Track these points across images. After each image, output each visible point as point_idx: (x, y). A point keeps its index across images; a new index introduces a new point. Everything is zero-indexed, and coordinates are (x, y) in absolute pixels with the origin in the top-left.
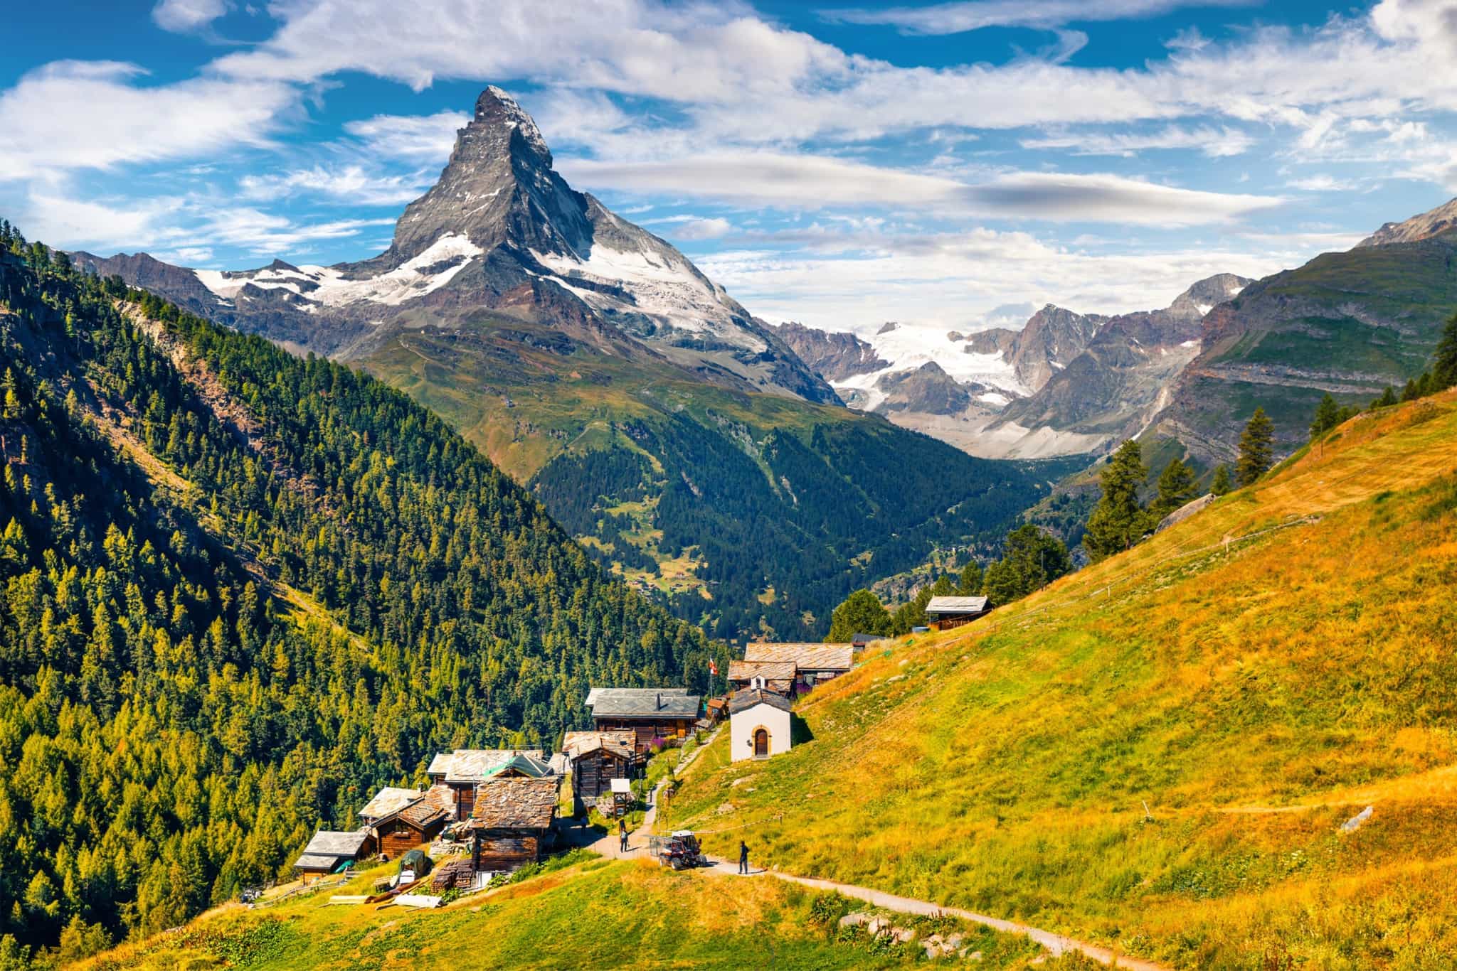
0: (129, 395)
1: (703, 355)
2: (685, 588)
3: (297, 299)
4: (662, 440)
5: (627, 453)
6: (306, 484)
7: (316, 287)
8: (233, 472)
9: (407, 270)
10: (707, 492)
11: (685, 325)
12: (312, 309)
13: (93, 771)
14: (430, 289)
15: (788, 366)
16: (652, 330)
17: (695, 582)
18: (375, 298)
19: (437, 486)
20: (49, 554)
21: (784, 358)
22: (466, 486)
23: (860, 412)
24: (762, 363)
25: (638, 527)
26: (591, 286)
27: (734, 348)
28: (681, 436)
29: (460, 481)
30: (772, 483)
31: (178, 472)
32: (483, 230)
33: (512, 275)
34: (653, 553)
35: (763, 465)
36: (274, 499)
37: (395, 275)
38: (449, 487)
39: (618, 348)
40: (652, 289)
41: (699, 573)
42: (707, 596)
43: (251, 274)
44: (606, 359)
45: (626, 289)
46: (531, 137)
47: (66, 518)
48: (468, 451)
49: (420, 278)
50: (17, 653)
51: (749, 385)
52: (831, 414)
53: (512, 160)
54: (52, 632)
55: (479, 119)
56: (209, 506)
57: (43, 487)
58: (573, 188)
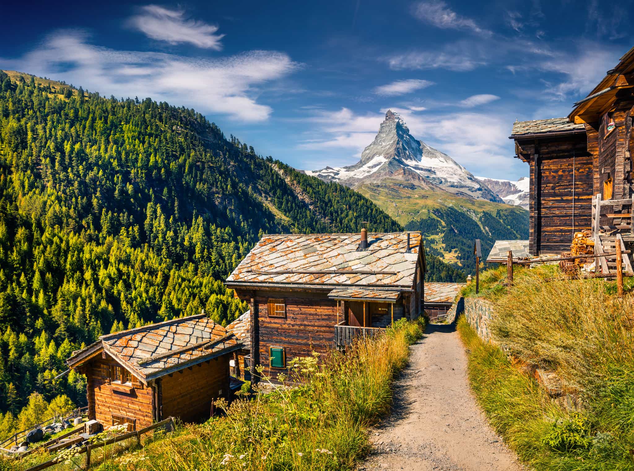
0: (270, 191)
1: (458, 189)
2: (453, 262)
3: (333, 178)
4: (445, 215)
5: (434, 219)
6: (327, 220)
7: (338, 174)
8: (303, 215)
9: (365, 168)
10: (460, 232)
11: (452, 180)
12: (337, 180)
13: (233, 308)
14: (371, 173)
15: (487, 192)
16: (441, 182)
17: (456, 260)
18: (355, 176)
19: (371, 223)
20: (239, 237)
21: (485, 190)
22: (380, 223)
23: (513, 205)
24: (478, 191)
25: (437, 243)
26: (422, 169)
27: (468, 187)
28: (451, 214)
29: (378, 221)
30: (482, 229)
31: (285, 215)
32: (387, 154)
33: (397, 167)
34: (442, 251)
35: (479, 223)
36: (316, 224)
37: (361, 169)
38: (375, 223)
39: (431, 188)
40: (441, 170)
41: (457, 258)
42: (460, 265)
43: (320, 171)
44: (426, 191)
45: (433, 170)
46: (403, 124)
47: (246, 227)
48: (381, 212)
49: (369, 169)
50: (222, 268)
51: (474, 199)
52: (502, 206)
53: (397, 132)
54: (235, 262)
55: (387, 119)
56: (294, 226)
57: (239, 216)
58: (416, 139)
